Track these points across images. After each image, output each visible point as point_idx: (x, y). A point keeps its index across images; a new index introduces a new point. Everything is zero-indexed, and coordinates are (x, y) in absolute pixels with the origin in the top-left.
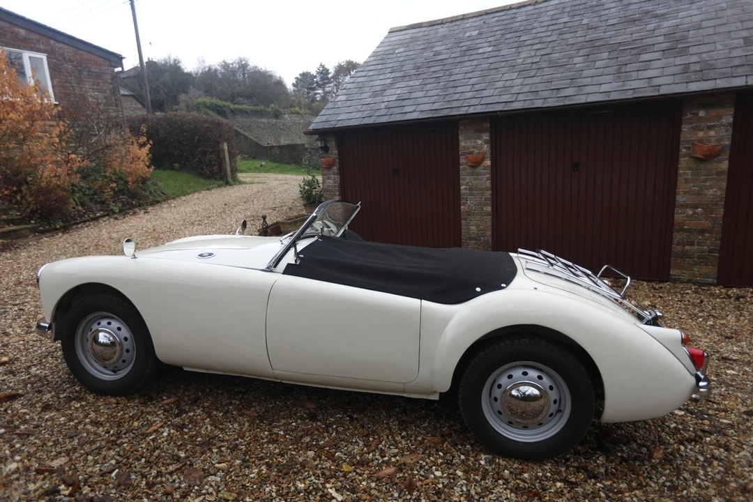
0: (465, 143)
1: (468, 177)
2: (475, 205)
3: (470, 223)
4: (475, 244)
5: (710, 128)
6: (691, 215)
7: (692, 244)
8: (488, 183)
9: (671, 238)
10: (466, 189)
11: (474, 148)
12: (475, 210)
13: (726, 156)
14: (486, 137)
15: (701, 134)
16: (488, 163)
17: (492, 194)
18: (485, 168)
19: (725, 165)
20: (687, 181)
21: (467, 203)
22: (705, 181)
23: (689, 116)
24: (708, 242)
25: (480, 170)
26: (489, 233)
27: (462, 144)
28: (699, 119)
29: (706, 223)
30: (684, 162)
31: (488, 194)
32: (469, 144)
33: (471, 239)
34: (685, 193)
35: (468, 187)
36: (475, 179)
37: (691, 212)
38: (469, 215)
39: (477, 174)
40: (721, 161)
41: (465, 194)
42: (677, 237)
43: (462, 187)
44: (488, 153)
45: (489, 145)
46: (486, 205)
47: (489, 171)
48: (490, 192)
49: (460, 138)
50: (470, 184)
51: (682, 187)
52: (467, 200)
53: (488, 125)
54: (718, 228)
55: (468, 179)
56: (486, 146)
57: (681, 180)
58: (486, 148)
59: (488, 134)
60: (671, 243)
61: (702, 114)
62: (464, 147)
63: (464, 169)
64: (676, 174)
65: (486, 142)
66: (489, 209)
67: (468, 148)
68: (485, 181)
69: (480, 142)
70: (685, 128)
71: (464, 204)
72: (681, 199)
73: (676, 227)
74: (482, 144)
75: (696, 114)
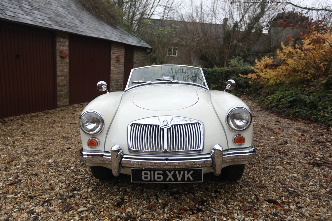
5: (64, 46)
6: (61, 80)
7: (62, 91)
9: (57, 89)
13: (68, 57)
15: (62, 48)
19: (68, 60)
20: (59, 66)
22: (64, 66)
23: (58, 40)
24: (66, 90)
28: (61, 42)
29: (65, 82)
30: (58, 58)
34: (59, 71)
37: (61, 78)
40: (67, 59)
42: (59, 88)
51: (59, 68)
54: (68, 84)
57: (58, 65)
60: (57, 91)
61: (61, 40)
64: (56, 63)
70: (58, 44)
72: (59, 73)
73: (58, 85)
75: (60, 40)
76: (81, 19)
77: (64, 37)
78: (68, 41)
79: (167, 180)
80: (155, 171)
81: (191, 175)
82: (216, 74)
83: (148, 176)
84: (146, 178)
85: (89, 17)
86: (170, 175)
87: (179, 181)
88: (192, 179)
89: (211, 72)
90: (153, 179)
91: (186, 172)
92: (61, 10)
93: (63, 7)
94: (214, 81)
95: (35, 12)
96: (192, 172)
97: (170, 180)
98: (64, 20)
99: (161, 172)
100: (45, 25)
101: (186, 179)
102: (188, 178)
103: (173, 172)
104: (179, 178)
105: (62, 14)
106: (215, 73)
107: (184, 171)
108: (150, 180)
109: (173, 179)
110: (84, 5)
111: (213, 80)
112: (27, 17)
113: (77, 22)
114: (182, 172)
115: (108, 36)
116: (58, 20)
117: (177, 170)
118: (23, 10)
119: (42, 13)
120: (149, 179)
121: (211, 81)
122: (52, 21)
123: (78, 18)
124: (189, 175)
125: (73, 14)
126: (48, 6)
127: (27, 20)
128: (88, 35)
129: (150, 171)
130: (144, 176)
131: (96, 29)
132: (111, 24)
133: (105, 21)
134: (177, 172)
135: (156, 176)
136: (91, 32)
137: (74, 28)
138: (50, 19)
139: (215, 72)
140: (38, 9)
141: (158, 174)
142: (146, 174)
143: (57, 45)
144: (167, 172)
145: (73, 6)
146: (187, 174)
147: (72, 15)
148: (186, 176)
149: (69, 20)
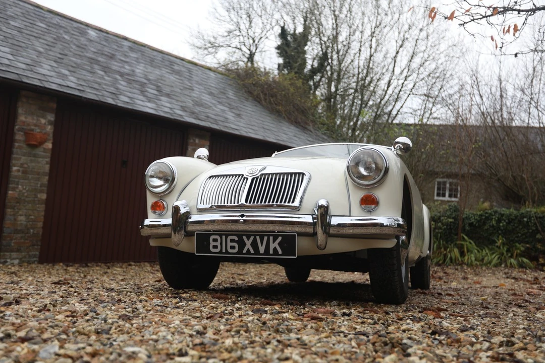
0: (26, 118)
1: (23, 158)
2: (27, 191)
3: (18, 212)
4: (21, 238)
8: (47, 168)
10: (18, 171)
11: (36, 125)
12: (27, 197)
14: (51, 117)
16: (49, 145)
17: (49, 181)
18: (45, 150)
21: (18, 188)
25: (39, 151)
26: (40, 224)
27: (22, 118)
31: (45, 179)
32: (29, 120)
33: (17, 231)
35: (21, 169)
36: (32, 161)
38: (18, 202)
39: (35, 156)
41: (16, 177)
43: (15, 168)
44: (51, 135)
45: (53, 127)
46: (41, 192)
47: (49, 155)
48: (47, 178)
49: (20, 111)
50: (25, 166)
52: (18, 184)
53: (55, 106)
55: (23, 159)
56: (49, 127)
58: (49, 129)
59: (53, 115)
62: (24, 122)
63: (20, 147)
65: (50, 123)
66: (44, 196)
67: (28, 125)
68: (43, 164)
69: (43, 121)
71: (14, 189)
74: (45, 124)
75: (195, 141)
76: (238, 112)
77: (201, 137)
78: (208, 144)
79: (245, 251)
80: (227, 236)
81: (279, 244)
82: (527, 222)
83: (218, 244)
84: (215, 247)
85: (254, 110)
86: (248, 243)
87: (262, 254)
88: (280, 252)
89: (516, 217)
90: (224, 251)
91: (271, 238)
92: (206, 98)
93: (211, 94)
94: (524, 237)
95: (162, 98)
96: (280, 239)
97: (248, 252)
98: (207, 110)
99: (236, 239)
100: (172, 116)
101: (271, 252)
102: (275, 249)
103: (252, 238)
104: (262, 249)
105: (206, 104)
106: (525, 219)
107: (269, 236)
108: (221, 252)
109: (252, 251)
110: (250, 93)
111: (522, 235)
112: (149, 105)
113: (230, 116)
114: (266, 238)
115: (285, 139)
116: (196, 111)
117: (258, 235)
118: (144, 96)
119: (173, 101)
120: (218, 250)
121: (518, 237)
122: (186, 111)
123: (234, 111)
124: (276, 245)
125: (227, 104)
126: (187, 92)
127: (147, 107)
128: (244, 134)
129: (221, 236)
130: (212, 244)
131: (263, 128)
132: (296, 122)
133: (284, 118)
134: (258, 238)
135: (230, 244)
136: (251, 131)
137: (220, 123)
138: (183, 109)
139: (524, 217)
140: (168, 95)
141: (232, 241)
142: (215, 240)
143: (189, 149)
144: (245, 238)
145: (231, 94)
146: (274, 242)
147: (224, 105)
148: (272, 246)
149: (216, 111)
